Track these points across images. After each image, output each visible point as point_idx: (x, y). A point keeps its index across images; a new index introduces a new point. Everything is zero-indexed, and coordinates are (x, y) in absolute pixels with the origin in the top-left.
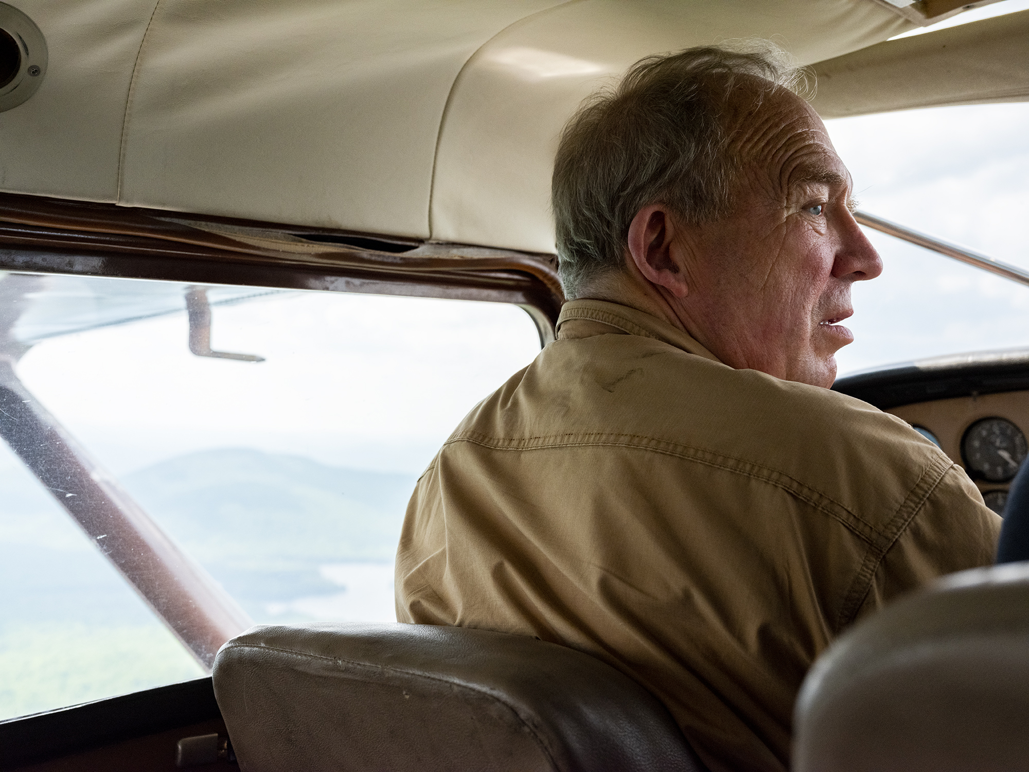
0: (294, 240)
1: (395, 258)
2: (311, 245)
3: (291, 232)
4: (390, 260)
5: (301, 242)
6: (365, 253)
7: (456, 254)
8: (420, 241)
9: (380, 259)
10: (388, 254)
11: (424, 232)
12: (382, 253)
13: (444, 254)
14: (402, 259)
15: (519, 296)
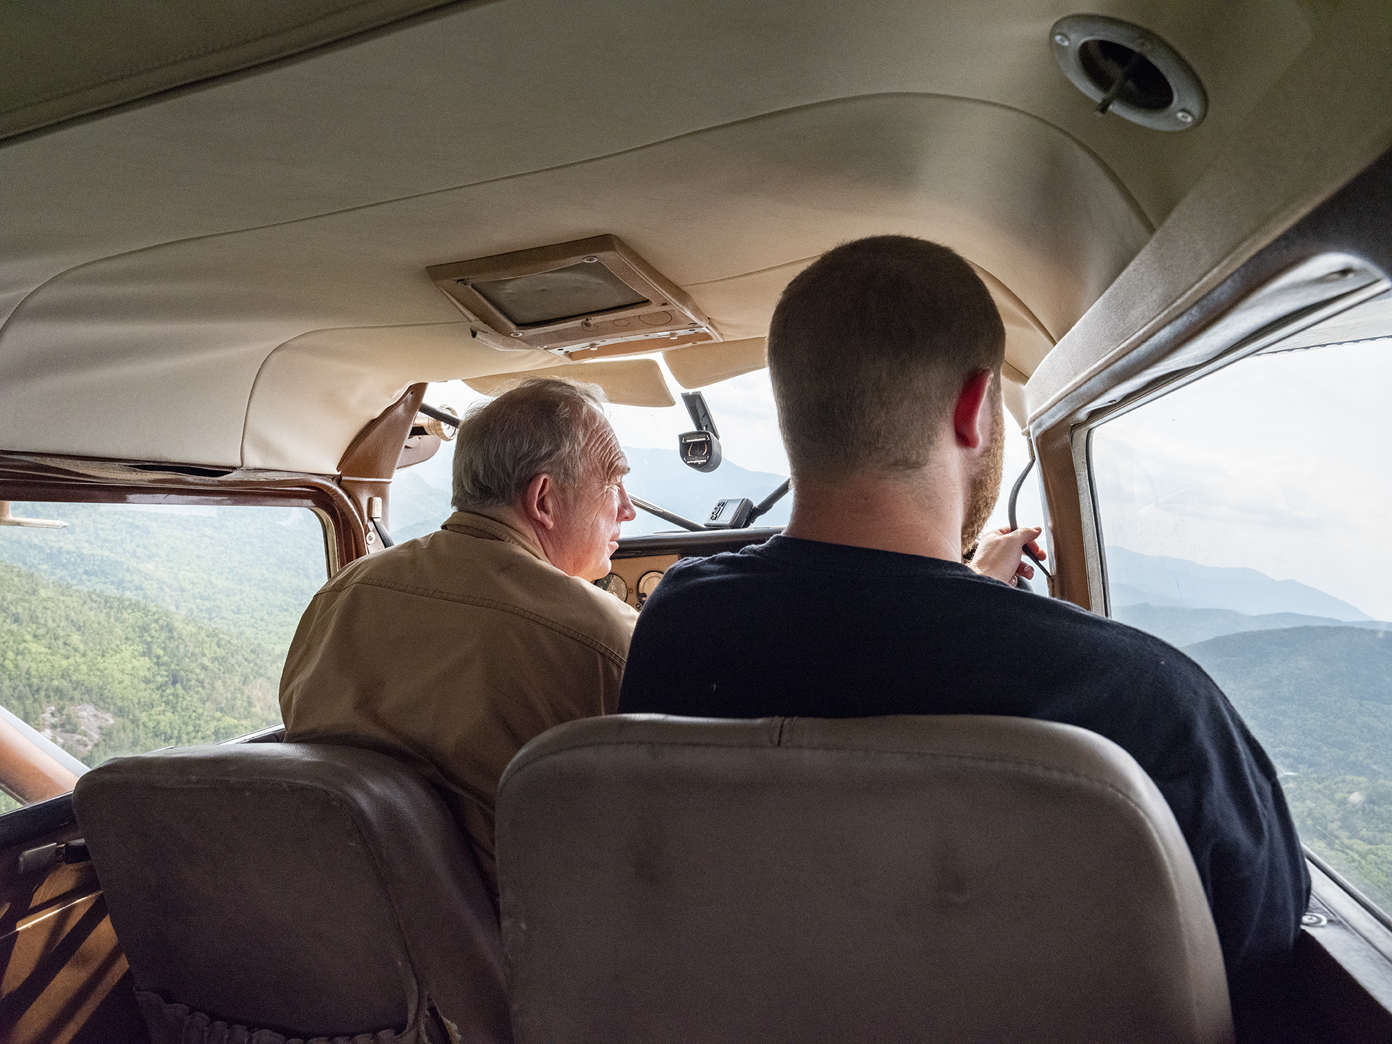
0: (128, 471)
1: (213, 481)
2: (144, 474)
3: (126, 464)
4: (209, 482)
5: (135, 471)
6: (191, 478)
7: (262, 477)
8: (234, 468)
9: (202, 482)
10: (207, 478)
11: (237, 462)
12: (203, 478)
13: (252, 477)
14: (219, 481)
15: (309, 502)
